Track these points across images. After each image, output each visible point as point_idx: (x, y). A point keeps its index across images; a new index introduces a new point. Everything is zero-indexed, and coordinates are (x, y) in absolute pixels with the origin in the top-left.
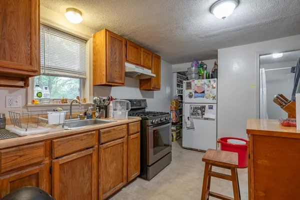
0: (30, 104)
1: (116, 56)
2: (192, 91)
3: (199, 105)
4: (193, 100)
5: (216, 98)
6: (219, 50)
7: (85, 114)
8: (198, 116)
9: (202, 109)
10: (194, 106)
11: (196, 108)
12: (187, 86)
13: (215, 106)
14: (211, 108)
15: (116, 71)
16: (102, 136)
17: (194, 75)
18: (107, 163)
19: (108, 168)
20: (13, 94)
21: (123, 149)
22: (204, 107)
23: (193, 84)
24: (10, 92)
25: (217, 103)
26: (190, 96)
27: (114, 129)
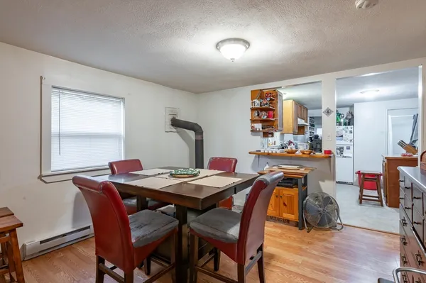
3: (339, 147)
5: (353, 140)
9: (341, 149)
13: (351, 147)
14: (348, 148)
25: (353, 145)
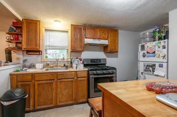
0: (43, 60)
1: (78, 37)
2: (145, 52)
3: (151, 64)
4: (146, 59)
5: (166, 57)
6: (169, 12)
7: (65, 65)
8: (150, 73)
9: (153, 66)
10: (147, 64)
11: (148, 66)
12: (142, 48)
13: (165, 65)
14: (161, 66)
15: (77, 44)
16: (58, 76)
17: (148, 39)
18: (62, 89)
19: (63, 91)
20: (38, 57)
21: (73, 85)
22: (154, 65)
23: (146, 46)
24: (37, 56)
25: (167, 62)
26: (144, 56)
27: (66, 73)
